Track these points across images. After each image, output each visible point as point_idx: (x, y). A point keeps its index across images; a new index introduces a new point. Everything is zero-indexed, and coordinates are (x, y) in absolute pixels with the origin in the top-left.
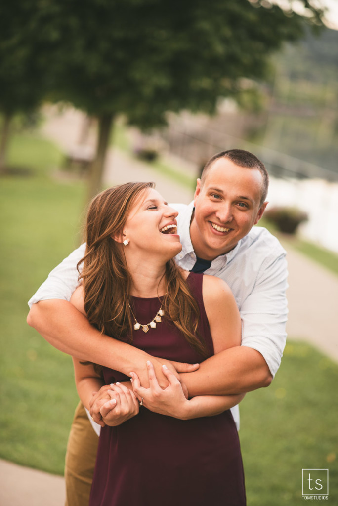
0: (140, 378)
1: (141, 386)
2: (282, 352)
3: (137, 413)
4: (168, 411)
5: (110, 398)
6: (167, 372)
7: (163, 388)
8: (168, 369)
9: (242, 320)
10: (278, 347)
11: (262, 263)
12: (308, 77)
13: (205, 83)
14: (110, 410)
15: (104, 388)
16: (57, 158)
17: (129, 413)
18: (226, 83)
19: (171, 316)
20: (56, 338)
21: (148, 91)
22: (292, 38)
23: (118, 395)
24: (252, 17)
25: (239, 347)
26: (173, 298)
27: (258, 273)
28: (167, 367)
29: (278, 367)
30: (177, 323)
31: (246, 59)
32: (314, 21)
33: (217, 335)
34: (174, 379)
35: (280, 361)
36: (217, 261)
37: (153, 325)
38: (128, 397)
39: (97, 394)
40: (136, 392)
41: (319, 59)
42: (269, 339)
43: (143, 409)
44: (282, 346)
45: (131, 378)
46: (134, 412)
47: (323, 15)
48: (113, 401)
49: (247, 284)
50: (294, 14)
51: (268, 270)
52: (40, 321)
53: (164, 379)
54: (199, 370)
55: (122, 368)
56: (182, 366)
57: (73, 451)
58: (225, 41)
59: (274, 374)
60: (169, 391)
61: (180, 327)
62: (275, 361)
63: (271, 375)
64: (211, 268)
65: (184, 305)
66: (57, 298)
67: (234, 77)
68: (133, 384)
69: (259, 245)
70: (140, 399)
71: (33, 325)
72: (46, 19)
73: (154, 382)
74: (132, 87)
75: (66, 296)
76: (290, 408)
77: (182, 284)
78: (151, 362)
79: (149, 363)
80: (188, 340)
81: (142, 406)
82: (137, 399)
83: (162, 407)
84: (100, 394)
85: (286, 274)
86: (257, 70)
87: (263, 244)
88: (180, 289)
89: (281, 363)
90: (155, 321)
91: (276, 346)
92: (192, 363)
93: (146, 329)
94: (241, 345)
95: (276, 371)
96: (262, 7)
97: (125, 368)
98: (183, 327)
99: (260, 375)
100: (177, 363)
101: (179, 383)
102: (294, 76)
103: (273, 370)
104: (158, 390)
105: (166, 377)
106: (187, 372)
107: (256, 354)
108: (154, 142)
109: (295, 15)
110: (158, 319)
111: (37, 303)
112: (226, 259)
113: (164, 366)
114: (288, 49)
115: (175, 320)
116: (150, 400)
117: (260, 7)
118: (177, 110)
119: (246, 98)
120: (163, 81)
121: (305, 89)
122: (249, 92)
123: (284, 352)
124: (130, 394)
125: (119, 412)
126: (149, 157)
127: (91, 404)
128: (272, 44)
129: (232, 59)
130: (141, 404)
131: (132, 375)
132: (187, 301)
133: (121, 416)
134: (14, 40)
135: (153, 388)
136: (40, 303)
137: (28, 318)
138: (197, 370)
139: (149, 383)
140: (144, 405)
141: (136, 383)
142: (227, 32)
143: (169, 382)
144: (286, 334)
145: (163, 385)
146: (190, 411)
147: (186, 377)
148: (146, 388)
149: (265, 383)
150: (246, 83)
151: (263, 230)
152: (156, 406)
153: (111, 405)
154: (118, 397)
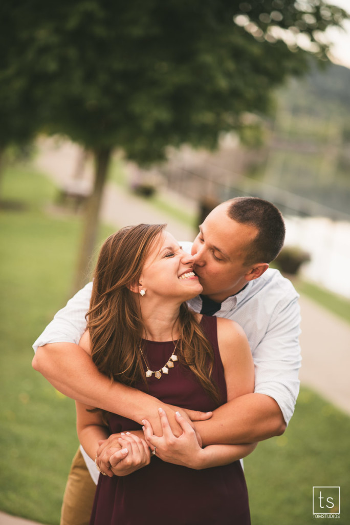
0: (153, 426)
1: (154, 434)
2: (296, 398)
3: (148, 463)
4: (182, 461)
5: (121, 446)
6: (180, 419)
7: (177, 437)
8: (182, 416)
9: (255, 366)
10: (292, 394)
11: (276, 307)
12: (310, 112)
13: (207, 117)
14: (121, 460)
15: (112, 437)
16: (51, 192)
17: (141, 463)
18: (229, 118)
19: (187, 361)
20: (65, 383)
21: (148, 125)
22: (297, 73)
23: (129, 444)
24: (256, 50)
25: (252, 394)
26: (189, 341)
27: (272, 316)
28: (180, 414)
29: (291, 415)
30: (192, 368)
31: (250, 93)
32: (320, 56)
33: (232, 380)
34: (188, 427)
35: (293, 409)
36: (227, 302)
37: (165, 370)
38: (140, 447)
39: (106, 442)
40: (148, 440)
41: (323, 94)
42: (284, 386)
43: (154, 459)
44: (296, 393)
45: (144, 426)
46: (146, 462)
47: (328, 50)
48: (125, 450)
49: (259, 328)
50: (299, 49)
51: (282, 314)
52: (48, 365)
53: (178, 427)
54: (213, 418)
55: (134, 416)
56: (195, 414)
57: (70, 503)
58: (228, 75)
59: (287, 421)
60: (183, 439)
61: (196, 371)
62: (289, 408)
63: (285, 423)
64: (221, 309)
65: (199, 348)
66: (66, 341)
67: (237, 113)
68: (145, 432)
69: (272, 287)
70: (152, 448)
71: (39, 369)
72: (44, 50)
73: (168, 430)
74: (131, 121)
75: (75, 338)
76: (292, 457)
77: (196, 327)
78: (163, 409)
79: (161, 410)
80: (203, 384)
81: (154, 455)
82: (149, 448)
83: (175, 456)
84: (109, 443)
85: (299, 319)
86: (261, 105)
87: (276, 286)
88: (195, 333)
89: (295, 410)
90: (167, 367)
91: (291, 392)
92: (205, 411)
93: (158, 375)
94: (254, 392)
95: (290, 419)
96: (266, 42)
97: (137, 415)
98: (199, 372)
99: (275, 423)
100: (190, 410)
101: (193, 431)
102: (296, 110)
103: (287, 418)
104: (172, 438)
105: (179, 424)
106: (200, 420)
107: (270, 401)
108: (152, 177)
109: (300, 51)
110: (170, 364)
111: (44, 346)
112: (235, 299)
113: (177, 413)
114: (293, 83)
115: (190, 365)
116: (164, 449)
117: (264, 41)
118: (178, 145)
119: (248, 134)
120: (163, 115)
121: (307, 125)
122: (251, 127)
123: (298, 399)
124: (141, 443)
125: (131, 462)
126: (146, 192)
127: (99, 453)
128: (276, 79)
129: (235, 93)
130: (154, 453)
131: (144, 423)
132: (202, 344)
133: (132, 465)
134: (11, 71)
135: (167, 436)
136: (48, 346)
137: (34, 362)
138: (210, 418)
139: (162, 431)
140: (157, 455)
141: (148, 432)
142: (231, 65)
143: (182, 430)
144: (299, 381)
145: (177, 433)
146: (204, 460)
147: (200, 425)
148: (159, 437)
149: (279, 432)
150: (249, 118)
151: (276, 272)
152: (170, 456)
153: (122, 454)
154: (129, 446)
